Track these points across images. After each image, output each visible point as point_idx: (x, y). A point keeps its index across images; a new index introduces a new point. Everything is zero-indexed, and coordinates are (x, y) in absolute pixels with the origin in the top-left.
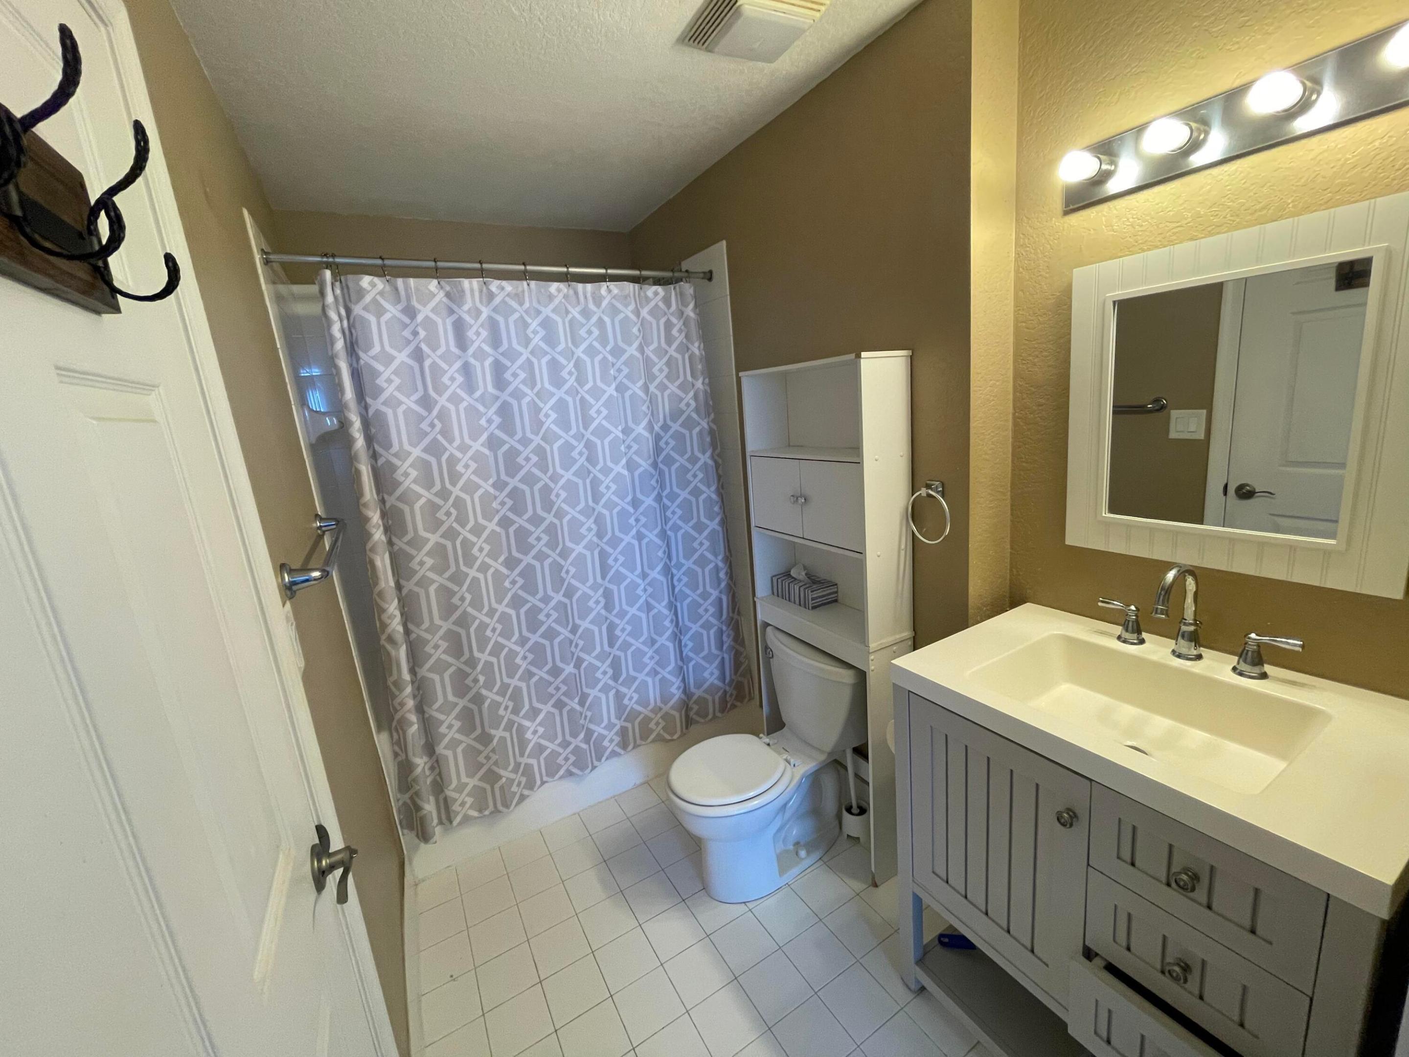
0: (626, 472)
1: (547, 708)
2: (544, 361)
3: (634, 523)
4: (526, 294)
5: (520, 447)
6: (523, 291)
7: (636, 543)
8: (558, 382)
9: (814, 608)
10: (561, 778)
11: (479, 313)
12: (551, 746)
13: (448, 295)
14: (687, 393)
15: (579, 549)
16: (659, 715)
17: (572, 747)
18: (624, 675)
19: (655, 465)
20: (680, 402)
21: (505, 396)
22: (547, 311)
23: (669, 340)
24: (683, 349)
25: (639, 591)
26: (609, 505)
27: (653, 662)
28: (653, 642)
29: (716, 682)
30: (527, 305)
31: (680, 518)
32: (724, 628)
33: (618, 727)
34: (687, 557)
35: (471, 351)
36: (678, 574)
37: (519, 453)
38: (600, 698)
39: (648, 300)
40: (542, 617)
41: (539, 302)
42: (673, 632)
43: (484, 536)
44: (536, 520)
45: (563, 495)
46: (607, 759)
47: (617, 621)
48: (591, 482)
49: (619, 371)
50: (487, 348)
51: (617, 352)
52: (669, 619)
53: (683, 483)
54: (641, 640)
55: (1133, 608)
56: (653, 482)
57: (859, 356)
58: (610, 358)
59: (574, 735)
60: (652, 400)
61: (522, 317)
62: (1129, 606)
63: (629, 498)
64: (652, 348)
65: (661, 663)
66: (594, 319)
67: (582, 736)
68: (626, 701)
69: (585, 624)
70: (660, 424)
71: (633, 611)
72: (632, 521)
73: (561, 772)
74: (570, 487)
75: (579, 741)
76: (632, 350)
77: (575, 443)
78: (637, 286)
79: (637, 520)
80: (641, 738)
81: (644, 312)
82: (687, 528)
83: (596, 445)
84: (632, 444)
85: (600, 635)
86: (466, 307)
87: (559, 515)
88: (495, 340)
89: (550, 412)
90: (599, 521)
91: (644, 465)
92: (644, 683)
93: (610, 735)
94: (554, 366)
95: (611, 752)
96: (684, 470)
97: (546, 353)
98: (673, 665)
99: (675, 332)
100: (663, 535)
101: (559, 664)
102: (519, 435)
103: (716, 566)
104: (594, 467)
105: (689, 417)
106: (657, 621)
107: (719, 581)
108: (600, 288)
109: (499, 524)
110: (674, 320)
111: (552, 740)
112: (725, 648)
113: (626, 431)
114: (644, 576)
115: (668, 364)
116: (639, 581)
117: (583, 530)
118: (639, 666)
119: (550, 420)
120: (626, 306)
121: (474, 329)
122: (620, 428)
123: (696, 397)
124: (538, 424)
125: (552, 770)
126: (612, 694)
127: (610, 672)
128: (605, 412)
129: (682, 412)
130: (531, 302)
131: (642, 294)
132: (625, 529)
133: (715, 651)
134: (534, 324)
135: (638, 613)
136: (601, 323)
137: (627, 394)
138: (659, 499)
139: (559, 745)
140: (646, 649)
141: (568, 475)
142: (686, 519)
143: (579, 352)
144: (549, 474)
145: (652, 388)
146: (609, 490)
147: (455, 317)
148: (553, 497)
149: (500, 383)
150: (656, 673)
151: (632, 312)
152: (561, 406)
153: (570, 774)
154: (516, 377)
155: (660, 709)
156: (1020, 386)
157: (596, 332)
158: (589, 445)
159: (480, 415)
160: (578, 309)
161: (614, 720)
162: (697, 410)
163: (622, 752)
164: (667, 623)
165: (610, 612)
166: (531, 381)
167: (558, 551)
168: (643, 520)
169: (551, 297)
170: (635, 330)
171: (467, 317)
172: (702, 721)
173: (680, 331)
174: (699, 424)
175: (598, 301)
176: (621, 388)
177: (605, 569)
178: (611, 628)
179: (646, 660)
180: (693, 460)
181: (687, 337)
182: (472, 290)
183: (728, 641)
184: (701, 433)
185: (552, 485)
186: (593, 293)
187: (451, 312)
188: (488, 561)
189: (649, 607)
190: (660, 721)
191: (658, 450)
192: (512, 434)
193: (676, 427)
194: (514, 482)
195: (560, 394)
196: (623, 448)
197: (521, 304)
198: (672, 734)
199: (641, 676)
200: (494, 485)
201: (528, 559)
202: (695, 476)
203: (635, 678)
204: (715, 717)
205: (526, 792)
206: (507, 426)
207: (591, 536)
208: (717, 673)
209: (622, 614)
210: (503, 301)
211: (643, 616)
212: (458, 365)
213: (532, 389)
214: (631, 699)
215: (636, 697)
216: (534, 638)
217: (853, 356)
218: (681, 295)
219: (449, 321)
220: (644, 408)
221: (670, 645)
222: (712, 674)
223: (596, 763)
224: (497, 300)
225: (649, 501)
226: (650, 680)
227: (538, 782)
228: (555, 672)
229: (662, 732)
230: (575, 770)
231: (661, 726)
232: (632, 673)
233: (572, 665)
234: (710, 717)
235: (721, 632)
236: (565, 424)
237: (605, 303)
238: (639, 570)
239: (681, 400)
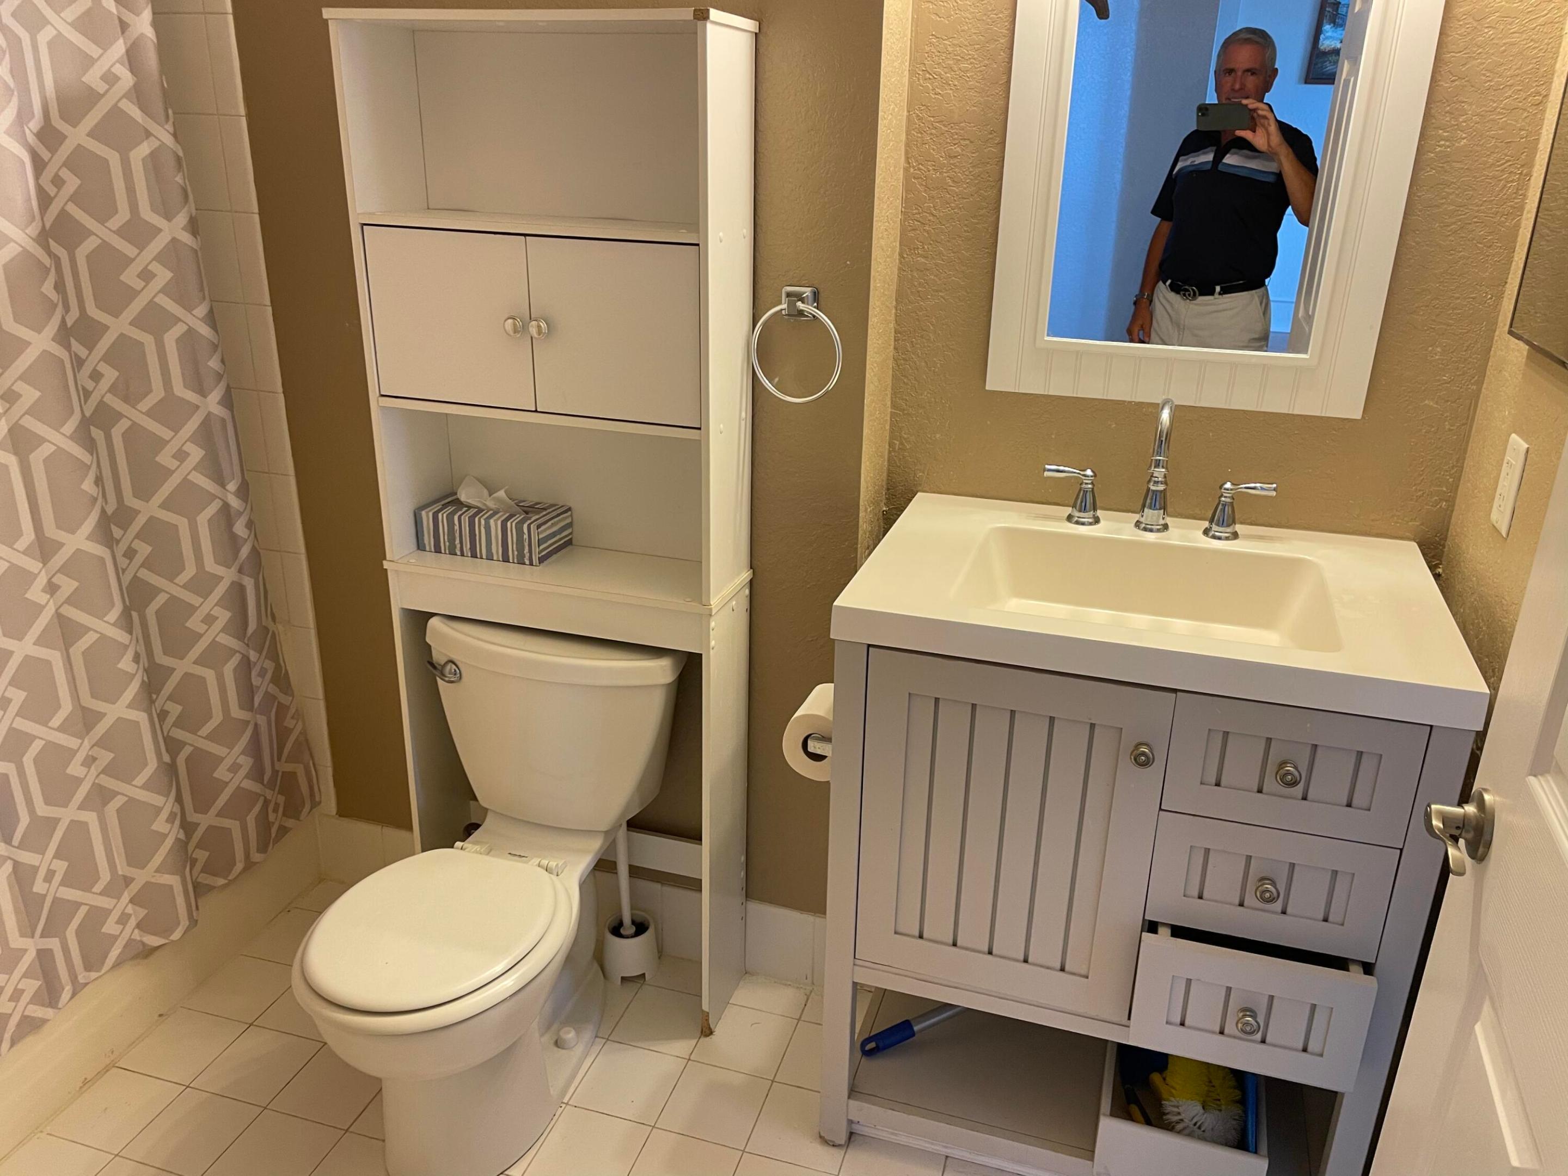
9: (541, 560)
14: (105, 45)
16: (126, 897)
18: (24, 820)
20: (86, 69)
25: (36, 593)
27: (94, 771)
28: (91, 719)
29: (249, 785)
32: (253, 655)
33: (30, 956)
42: (143, 684)
52: (130, 654)
53: (115, 296)
54: (56, 722)
55: (1089, 472)
56: (47, 289)
57: (702, 16)
62: (1084, 470)
65: (119, 769)
68: (39, 887)
70: (37, 123)
80: (88, 968)
82: (137, 415)
91: (16, 237)
92: (78, 828)
95: (19, 1025)
98: (152, 765)
105: (116, 111)
107: (234, 542)
112: (257, 700)
114: (45, 549)
116: (33, 565)
118: (59, 789)
123: (132, 58)
129: (92, 97)
133: (237, 712)
135: (43, 653)
140: (72, 742)
150: (108, 795)
155: (128, 881)
156: (920, 119)
161: (17, 943)
162: (138, 94)
163: (48, 1013)
172: (221, 881)
174: (148, 134)
179: (76, 768)
180: (138, 233)
183: (263, 685)
184: (154, 159)
189: (69, 632)
190: (130, 909)
193: (79, 137)
198: (166, 932)
199: (67, 814)
202: (147, 276)
203: (54, 822)
204: (249, 865)
208: (246, 763)
211: (55, 657)
214: (50, 875)
215: (62, 867)
217: (686, 14)
221: (139, 718)
222: (234, 768)
226: (90, 818)
229: (137, 935)
231: (133, 922)
232: (42, 809)
234: (239, 866)
235: (246, 665)
238: (28, 535)
239: (89, 62)
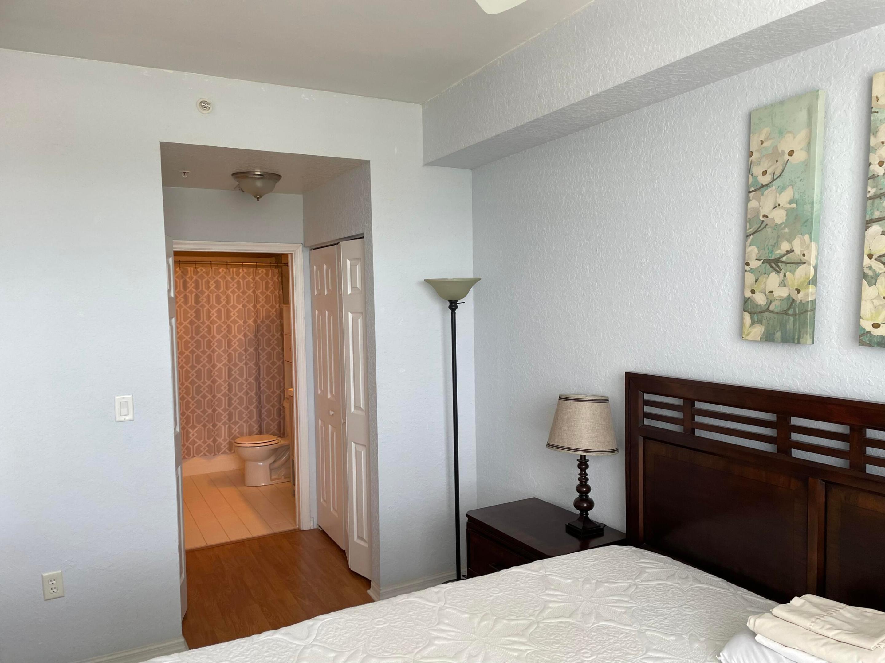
0: (243, 338)
1: (199, 426)
2: (214, 295)
3: (244, 358)
4: (210, 272)
5: (201, 325)
6: (209, 271)
7: (245, 367)
8: (218, 302)
10: (201, 456)
11: (192, 278)
12: (199, 442)
13: (182, 272)
14: (273, 309)
15: (220, 365)
17: (207, 444)
19: (256, 336)
21: (198, 307)
22: (218, 278)
23: (267, 288)
24: (272, 292)
25: (244, 386)
26: (235, 350)
27: (247, 417)
28: (248, 408)
30: (210, 275)
31: (266, 359)
33: (228, 441)
34: (268, 376)
35: (188, 291)
36: (263, 382)
37: (201, 327)
38: (222, 427)
39: (259, 274)
40: (202, 389)
41: (215, 274)
42: (257, 405)
43: (184, 355)
44: (204, 352)
45: (216, 344)
46: (222, 453)
47: (233, 397)
48: (228, 340)
49: (244, 299)
50: (194, 290)
51: (244, 293)
53: (269, 345)
54: (243, 407)
56: (254, 343)
58: (241, 294)
59: (209, 439)
60: (257, 312)
61: (208, 280)
63: (244, 348)
64: (259, 291)
65: (250, 418)
66: (236, 281)
67: (212, 439)
68: (233, 431)
69: (219, 396)
70: (260, 320)
71: (240, 394)
72: (244, 357)
73: (202, 454)
74: (219, 341)
75: (210, 442)
76: (250, 292)
77: (223, 325)
78: (255, 269)
79: (246, 357)
81: (257, 278)
82: (268, 363)
83: (232, 326)
84: (247, 327)
85: (225, 401)
86: (188, 276)
87: (214, 351)
88: (197, 287)
89: (215, 313)
90: (230, 356)
91: (251, 336)
92: (242, 425)
93: (224, 444)
94: (218, 298)
95: (224, 451)
96: (269, 340)
97: (216, 292)
98: (255, 419)
99: (270, 286)
100: (257, 364)
101: (206, 409)
102: (201, 321)
103: (280, 380)
104: (230, 335)
106: (250, 398)
108: (239, 269)
109: (190, 352)
110: (270, 281)
111: (200, 440)
113: (245, 322)
114: (246, 380)
115: (266, 297)
116: (244, 382)
117: (222, 359)
118: (241, 418)
119: (214, 316)
120: (249, 276)
121: (190, 283)
122: (242, 321)
123: (276, 311)
124: (209, 317)
125: (198, 452)
126: (227, 426)
127: (227, 417)
128: (236, 314)
129: (270, 316)
130: (212, 275)
131: (257, 271)
132: (240, 360)
133: (276, 417)
134: (212, 282)
135: (243, 396)
136: (238, 282)
137: (246, 309)
138: (256, 349)
139: (202, 442)
140: (244, 411)
141: (218, 337)
142: (268, 359)
143: (229, 292)
144: (211, 336)
145: (258, 306)
146: (235, 344)
147: (184, 279)
148: (212, 344)
149: (197, 301)
150: (248, 422)
151: (252, 278)
152: (219, 311)
153: (205, 455)
154: (203, 300)
157: (236, 285)
158: (228, 326)
159: (188, 312)
160: (230, 277)
161: (227, 438)
162: (276, 316)
164: (254, 400)
165: (230, 393)
166: (209, 301)
167: (211, 365)
168: (248, 357)
169: (219, 273)
170: (252, 285)
171: (188, 280)
173: (272, 285)
175: (238, 274)
176: (244, 306)
177: (230, 376)
178: (230, 399)
179: (244, 415)
180: (273, 336)
181: (274, 288)
182: (191, 271)
184: (277, 326)
185: (212, 340)
186: (236, 272)
187: (183, 278)
188: (184, 365)
189: (247, 393)
191: (258, 330)
192: (199, 320)
193: (267, 322)
194: (198, 337)
195: (219, 307)
196: (243, 329)
197: (208, 275)
199: (241, 422)
200: (190, 338)
201: (199, 367)
202: (273, 342)
205: (186, 457)
206: (198, 317)
207: (225, 361)
208: (276, 427)
209: (236, 395)
210: (202, 274)
211: (245, 397)
212: (182, 295)
213: (208, 305)
214: (235, 430)
215: (238, 430)
216: (198, 397)
218: (273, 272)
219: (181, 281)
220: (253, 314)
221: (255, 410)
222: (274, 427)
223: (217, 453)
224: (200, 274)
225: (251, 350)
226: (245, 424)
227: (192, 455)
228: (204, 412)
230: (208, 454)
232: (237, 420)
233: (211, 410)
236: (219, 317)
237: (241, 275)
238: (245, 377)
239: (271, 311)
